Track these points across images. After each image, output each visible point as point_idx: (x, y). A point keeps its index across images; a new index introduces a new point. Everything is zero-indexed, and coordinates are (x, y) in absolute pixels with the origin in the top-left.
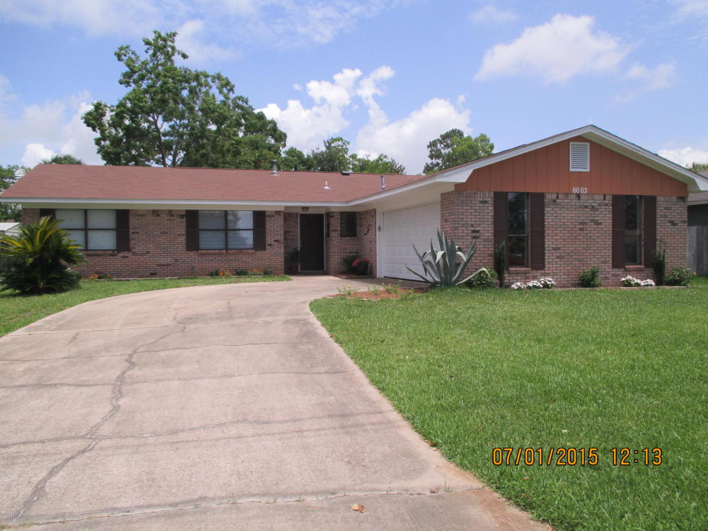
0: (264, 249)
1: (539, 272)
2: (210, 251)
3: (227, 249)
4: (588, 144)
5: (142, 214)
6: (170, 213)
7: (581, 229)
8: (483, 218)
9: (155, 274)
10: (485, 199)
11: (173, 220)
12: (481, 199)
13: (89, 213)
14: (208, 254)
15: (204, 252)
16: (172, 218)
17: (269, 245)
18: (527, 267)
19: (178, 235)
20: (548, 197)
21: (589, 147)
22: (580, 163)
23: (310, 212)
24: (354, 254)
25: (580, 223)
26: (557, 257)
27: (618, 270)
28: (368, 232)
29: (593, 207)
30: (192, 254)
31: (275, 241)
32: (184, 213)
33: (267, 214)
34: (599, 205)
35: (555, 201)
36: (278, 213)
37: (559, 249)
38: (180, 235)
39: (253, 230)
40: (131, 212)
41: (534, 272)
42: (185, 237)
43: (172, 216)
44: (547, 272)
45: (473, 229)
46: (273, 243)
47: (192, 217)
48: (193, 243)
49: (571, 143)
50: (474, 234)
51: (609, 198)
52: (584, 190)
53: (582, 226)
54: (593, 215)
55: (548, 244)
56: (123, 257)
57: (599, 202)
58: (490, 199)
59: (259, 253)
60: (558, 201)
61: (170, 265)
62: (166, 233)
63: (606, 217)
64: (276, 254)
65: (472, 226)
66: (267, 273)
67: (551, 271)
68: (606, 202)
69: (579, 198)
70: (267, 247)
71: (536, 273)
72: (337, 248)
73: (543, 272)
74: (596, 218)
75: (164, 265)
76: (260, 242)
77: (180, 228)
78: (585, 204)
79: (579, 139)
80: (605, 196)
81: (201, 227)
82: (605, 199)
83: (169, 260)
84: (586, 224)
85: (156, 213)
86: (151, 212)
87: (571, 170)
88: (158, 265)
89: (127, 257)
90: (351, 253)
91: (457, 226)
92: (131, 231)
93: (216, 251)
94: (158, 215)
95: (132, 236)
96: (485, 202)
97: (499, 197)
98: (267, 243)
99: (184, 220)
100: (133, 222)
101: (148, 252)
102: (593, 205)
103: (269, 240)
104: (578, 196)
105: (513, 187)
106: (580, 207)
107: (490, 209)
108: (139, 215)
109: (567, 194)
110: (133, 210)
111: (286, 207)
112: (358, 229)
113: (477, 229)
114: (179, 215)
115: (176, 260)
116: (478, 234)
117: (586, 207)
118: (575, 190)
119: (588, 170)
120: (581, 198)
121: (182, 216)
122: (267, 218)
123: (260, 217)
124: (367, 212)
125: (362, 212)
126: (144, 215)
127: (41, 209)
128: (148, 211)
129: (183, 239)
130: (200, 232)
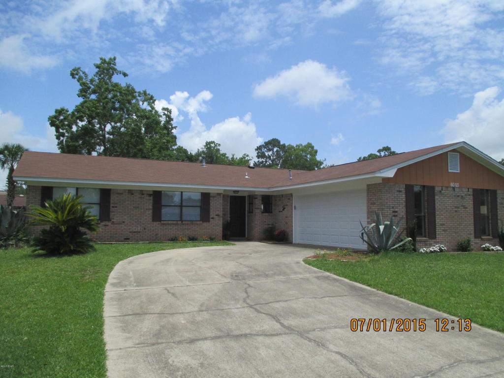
0: (209, 221)
1: (433, 240)
2: (170, 222)
3: (181, 220)
4: (458, 154)
5: (120, 192)
6: (142, 192)
7: (456, 211)
8: (398, 202)
9: (128, 239)
10: (401, 190)
11: (143, 198)
12: (398, 189)
13: (79, 190)
14: (168, 224)
15: (165, 222)
16: (142, 196)
17: (212, 218)
18: (425, 237)
19: (147, 209)
20: (437, 189)
21: (459, 156)
22: (454, 167)
23: (239, 194)
24: (270, 226)
25: (456, 207)
26: (443, 230)
27: (478, 240)
28: (283, 210)
29: (462, 196)
30: (156, 224)
31: (216, 215)
32: (152, 193)
33: (211, 195)
34: (466, 195)
35: (441, 192)
36: (219, 194)
37: (444, 225)
38: (148, 209)
39: (201, 207)
40: (112, 191)
41: (430, 240)
42: (151, 211)
43: (143, 194)
44: (438, 240)
45: (394, 210)
46: (215, 217)
47: (157, 196)
48: (157, 216)
49: (449, 153)
50: (394, 214)
51: (471, 190)
52: (457, 185)
53: (456, 209)
54: (462, 202)
55: (438, 221)
56: (105, 225)
57: (466, 193)
58: (403, 189)
59: (205, 224)
60: (442, 192)
61: (139, 232)
62: (138, 207)
63: (469, 202)
64: (216, 225)
65: (393, 208)
66: (212, 240)
67: (440, 240)
68: (470, 193)
69: (454, 190)
70: (211, 220)
71: (432, 241)
72: (259, 221)
73: (435, 240)
74: (464, 204)
75: (135, 232)
76: (205, 216)
77: (148, 204)
78: (458, 194)
79: (454, 151)
80: (468, 189)
81: (163, 203)
82: (468, 191)
83: (139, 228)
84: (458, 208)
85: (131, 192)
86: (127, 191)
87: (450, 171)
88: (130, 232)
89: (108, 225)
90: (268, 225)
91: (384, 207)
92: (111, 205)
93: (174, 222)
94: (132, 194)
95: (112, 210)
96: (400, 191)
97: (409, 188)
98: (211, 217)
99: (152, 198)
100: (113, 198)
101: (123, 222)
102: (463, 195)
103: (212, 214)
104: (454, 188)
105: (418, 183)
106: (455, 196)
107: (403, 196)
108: (118, 194)
109: (447, 187)
110: (114, 189)
111: (225, 190)
112: (273, 207)
113: (396, 210)
114: (148, 194)
115: (145, 229)
116: (396, 214)
117: (458, 196)
118: (452, 185)
119: (459, 171)
120: (456, 190)
121: (150, 195)
122: (211, 198)
123: (206, 197)
124: (282, 195)
125: (276, 196)
126: (122, 194)
127: (42, 187)
128: (125, 190)
129: (150, 213)
130: (163, 208)
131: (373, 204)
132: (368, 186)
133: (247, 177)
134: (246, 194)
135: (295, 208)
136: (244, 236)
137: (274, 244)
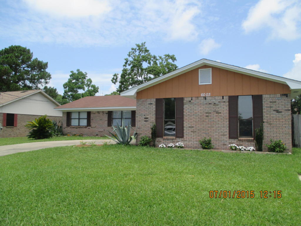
0: (135, 126)
1: (180, 139)
4: (211, 69)
6: (103, 112)
7: (207, 116)
8: (150, 111)
9: (98, 135)
10: (151, 103)
11: (104, 115)
13: (80, 113)
20: (186, 100)
22: (205, 80)
25: (206, 113)
26: (192, 132)
27: (233, 140)
29: (215, 103)
30: (109, 128)
34: (219, 102)
35: (190, 101)
37: (193, 127)
38: (106, 121)
39: (131, 118)
41: (177, 139)
43: (104, 113)
44: (185, 139)
45: (145, 117)
48: (110, 124)
49: (199, 70)
50: (145, 120)
51: (226, 98)
52: (208, 95)
53: (207, 115)
54: (215, 108)
56: (89, 128)
57: (219, 100)
58: (154, 102)
59: (133, 128)
60: (192, 101)
61: (102, 132)
62: (102, 120)
63: (223, 108)
65: (145, 115)
67: (188, 139)
68: (225, 100)
69: (206, 99)
73: (183, 139)
74: (217, 110)
75: (100, 132)
77: (106, 118)
78: (209, 102)
79: (205, 66)
80: (223, 97)
82: (223, 98)
83: (102, 130)
84: (210, 113)
85: (99, 112)
87: (200, 84)
88: (98, 132)
89: (90, 128)
92: (91, 119)
94: (99, 113)
95: (91, 121)
97: (159, 101)
98: (136, 124)
99: (107, 115)
100: (92, 116)
101: (96, 127)
104: (205, 98)
106: (206, 104)
107: (154, 107)
108: (94, 113)
109: (198, 97)
113: (147, 117)
115: (104, 130)
116: (147, 120)
117: (210, 104)
118: (202, 95)
119: (211, 83)
120: (207, 99)
121: (107, 113)
122: (136, 113)
126: (95, 113)
127: (67, 112)
128: (96, 112)
129: (107, 122)
130: (113, 119)
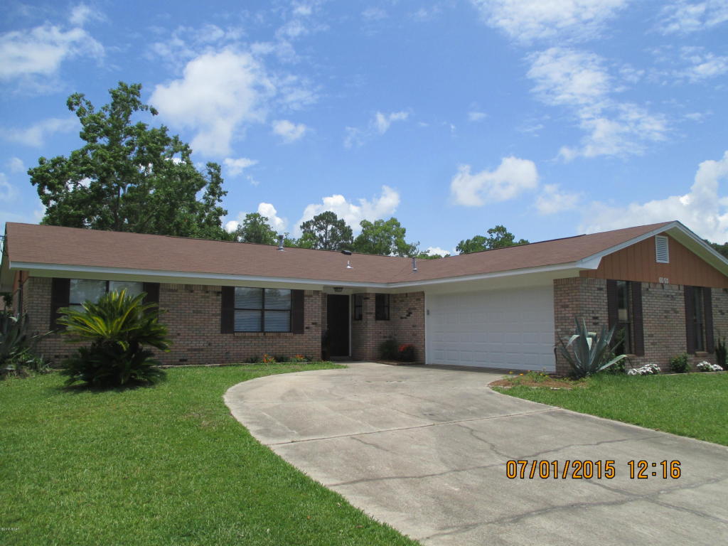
0: (302, 332)
1: (641, 358)
2: (247, 334)
3: (262, 331)
4: (667, 238)
5: (173, 289)
6: (205, 289)
7: (666, 317)
8: (598, 302)
9: (186, 360)
11: (208, 297)
12: (598, 286)
14: (245, 337)
15: (240, 334)
16: (207, 294)
17: (307, 328)
18: (631, 353)
19: (213, 315)
20: (644, 286)
21: (667, 240)
22: (663, 256)
23: (343, 293)
24: (388, 339)
25: (665, 312)
26: (652, 344)
27: (691, 355)
28: (408, 316)
29: (672, 296)
30: (228, 337)
31: (313, 324)
32: (220, 290)
33: (306, 293)
34: (676, 294)
35: (647, 289)
36: (317, 292)
37: (652, 336)
38: (215, 315)
39: (291, 311)
40: (161, 287)
41: (638, 358)
42: (219, 317)
43: (207, 292)
44: (647, 358)
46: (311, 326)
47: (227, 294)
48: (227, 325)
49: (656, 237)
50: (594, 321)
51: (682, 288)
52: (666, 281)
53: (666, 315)
54: (673, 304)
55: (646, 331)
57: (676, 292)
58: (604, 287)
59: (297, 337)
60: (650, 290)
61: (202, 350)
62: (200, 312)
63: (680, 304)
64: (313, 337)
65: (593, 312)
66: (309, 360)
68: (680, 292)
69: (663, 288)
70: (305, 330)
71: (639, 359)
72: (372, 331)
73: (644, 358)
74: (675, 307)
75: (195, 350)
76: (297, 325)
77: (215, 306)
78: (668, 294)
80: (679, 285)
81: (236, 306)
82: (679, 289)
83: (201, 344)
84: (669, 312)
85: (189, 288)
86: (184, 287)
87: (658, 261)
88: (189, 350)
90: (385, 337)
91: (582, 312)
92: (161, 308)
93: (253, 334)
94: (192, 291)
95: (161, 315)
96: (600, 289)
97: (611, 284)
98: (305, 326)
99: (220, 297)
100: (163, 297)
101: (179, 334)
102: (673, 294)
103: (307, 322)
104: (662, 285)
105: (622, 277)
106: (664, 296)
107: (604, 296)
108: (170, 291)
109: (655, 284)
110: (164, 284)
111: (325, 287)
112: (391, 312)
113: (597, 315)
114: (215, 292)
115: (210, 344)
116: (597, 321)
117: (668, 296)
118: (661, 280)
119: (668, 262)
120: (665, 287)
121: (218, 293)
122: (305, 298)
123: (298, 296)
124: (407, 294)
125: (396, 295)
126: (176, 291)
127: (53, 278)
128: (181, 285)
129: (218, 320)
130: (236, 312)
131: (565, 306)
132: (556, 281)
133: (349, 267)
134: (350, 293)
135: (428, 314)
136: (347, 354)
137: (400, 365)
